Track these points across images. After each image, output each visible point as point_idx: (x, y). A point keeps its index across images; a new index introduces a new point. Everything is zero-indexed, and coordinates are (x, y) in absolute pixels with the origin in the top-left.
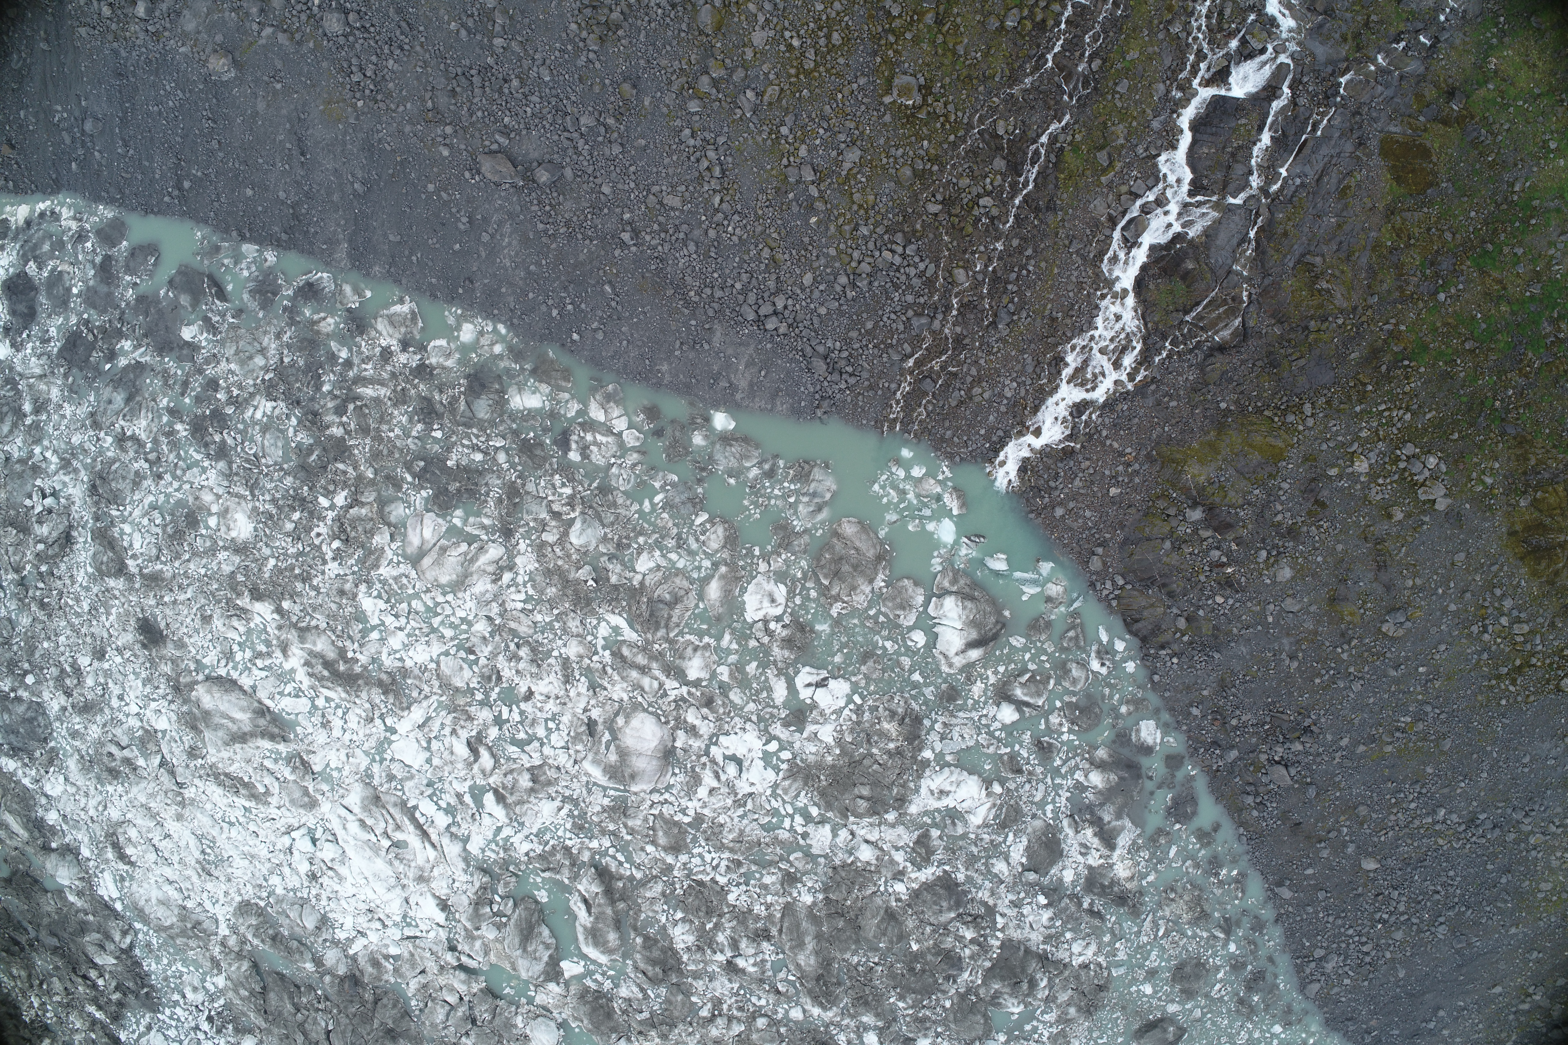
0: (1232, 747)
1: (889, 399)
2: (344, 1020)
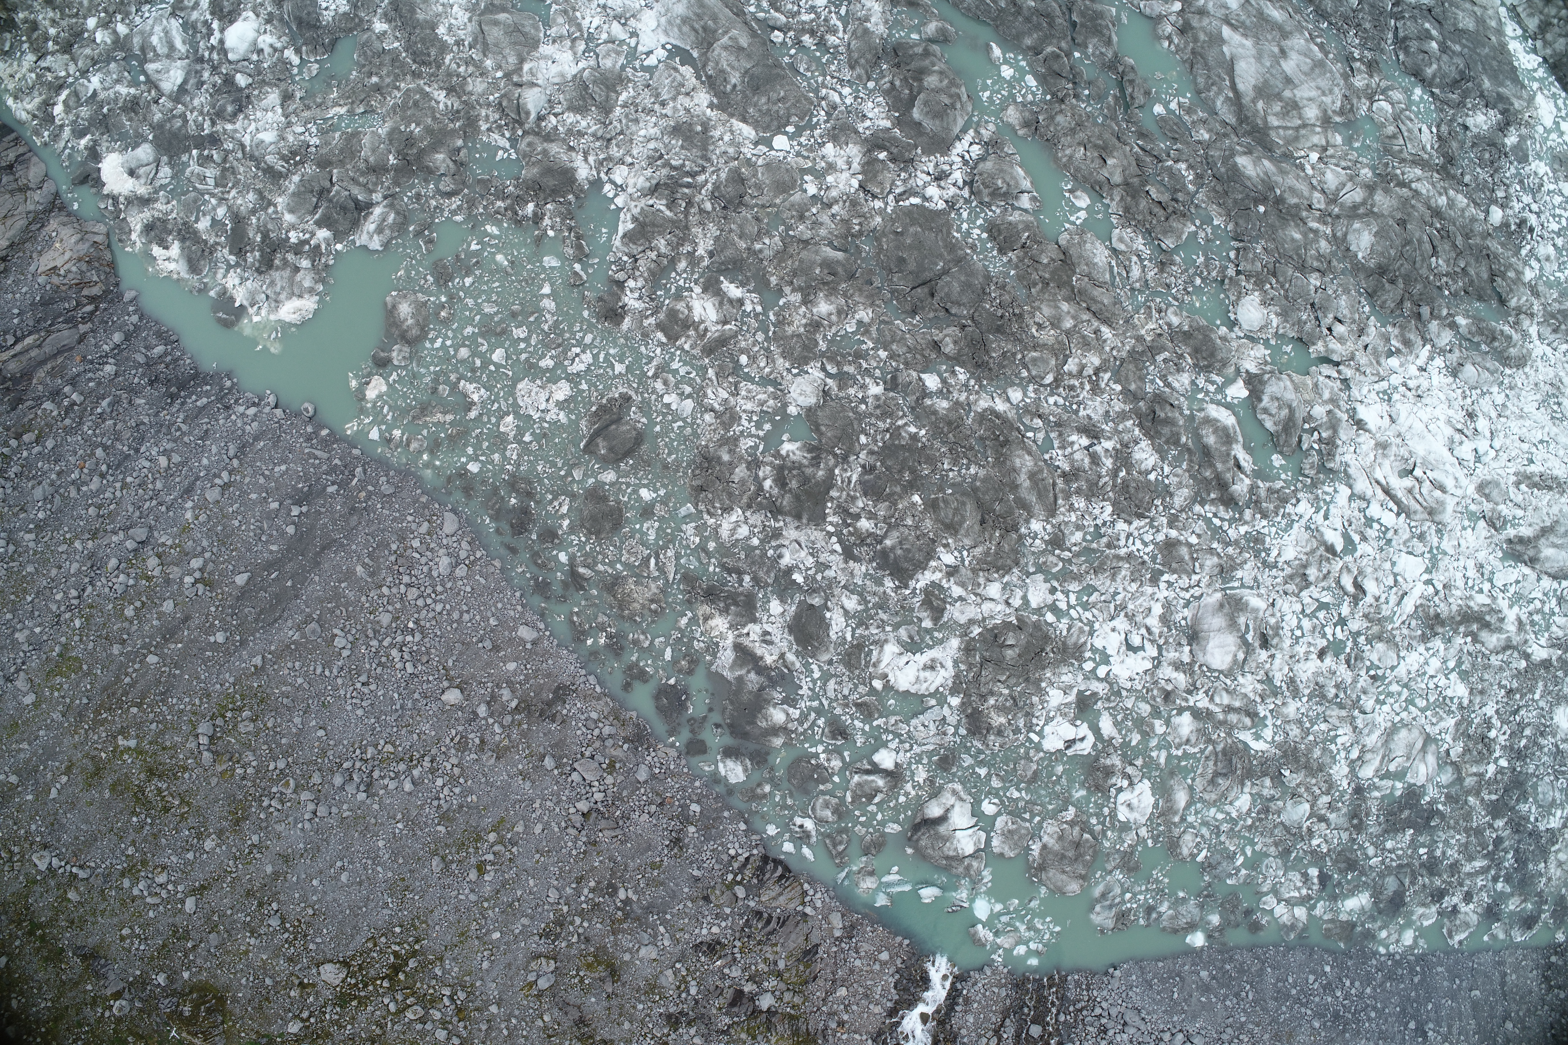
0: (646, 782)
1: (1062, 1005)
2: (1424, 272)
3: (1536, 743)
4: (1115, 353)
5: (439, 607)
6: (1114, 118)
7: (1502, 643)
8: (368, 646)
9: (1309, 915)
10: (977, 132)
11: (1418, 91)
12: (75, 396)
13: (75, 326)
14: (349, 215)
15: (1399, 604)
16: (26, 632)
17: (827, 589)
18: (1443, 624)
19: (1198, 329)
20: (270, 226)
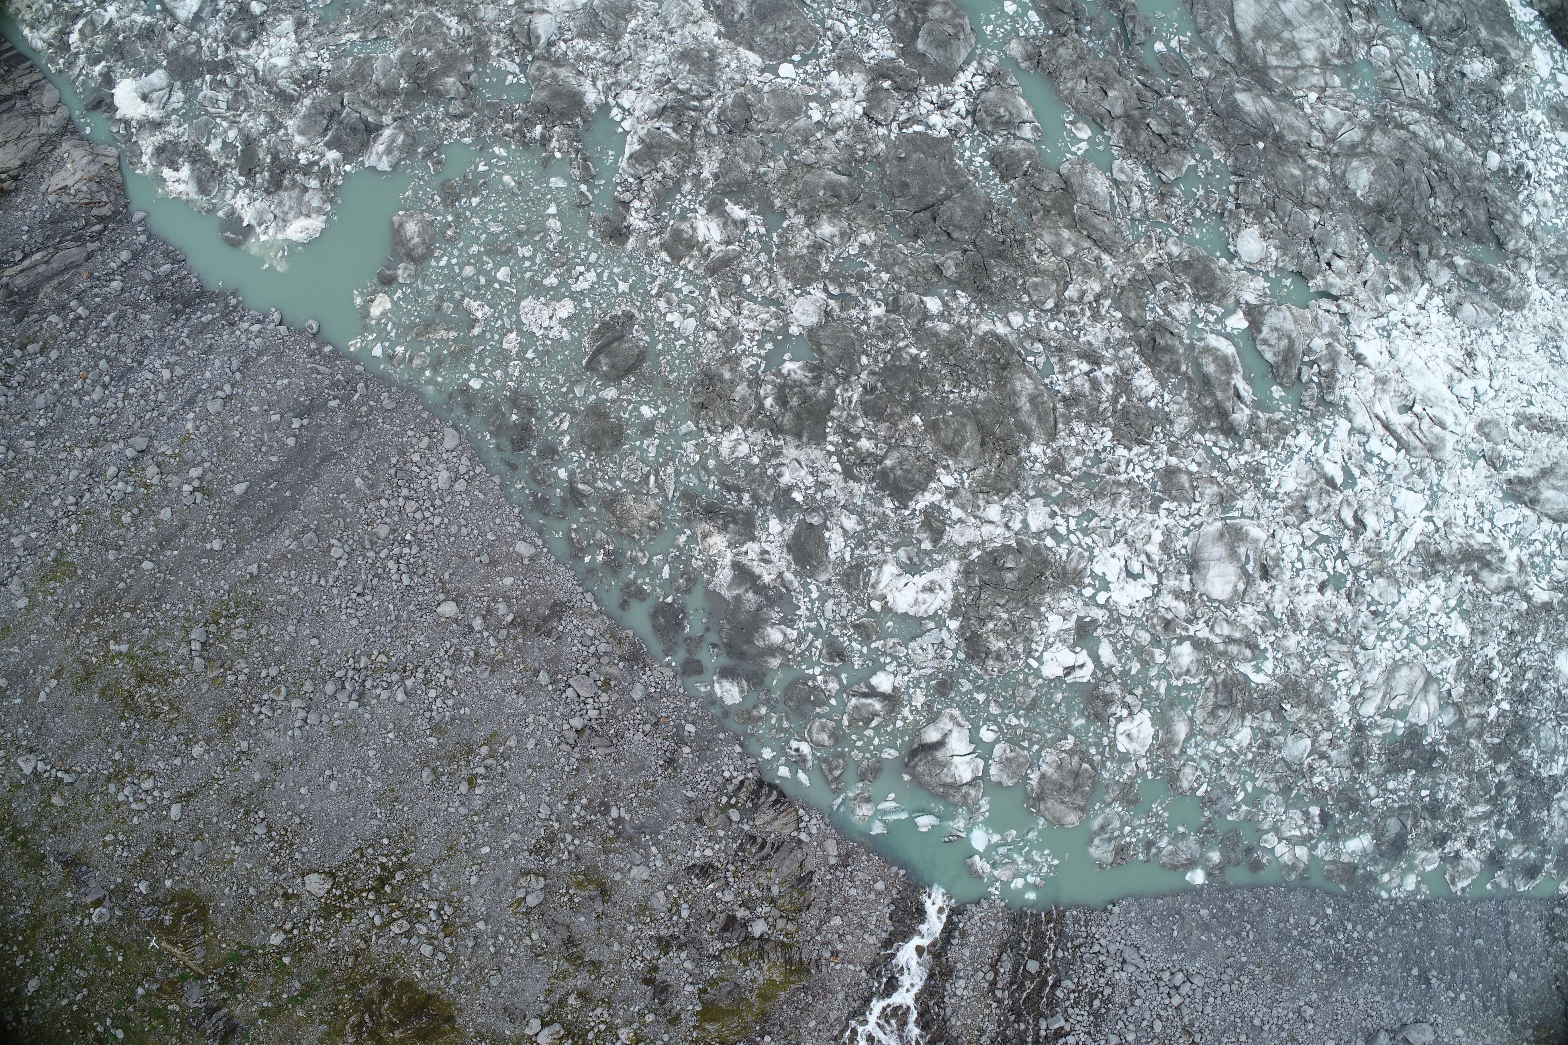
0: (641, 701)
1: (1059, 941)
2: (1422, 211)
3: (1538, 687)
4: (1115, 280)
5: (437, 521)
6: (1115, 54)
7: (1503, 584)
8: (365, 557)
9: (1311, 855)
10: (980, 64)
11: (1415, 38)
12: (80, 310)
13: (84, 245)
14: (359, 136)
15: (1399, 539)
16: (22, 537)
17: (827, 508)
18: (1443, 561)
19: (1198, 259)
20: (280, 148)
